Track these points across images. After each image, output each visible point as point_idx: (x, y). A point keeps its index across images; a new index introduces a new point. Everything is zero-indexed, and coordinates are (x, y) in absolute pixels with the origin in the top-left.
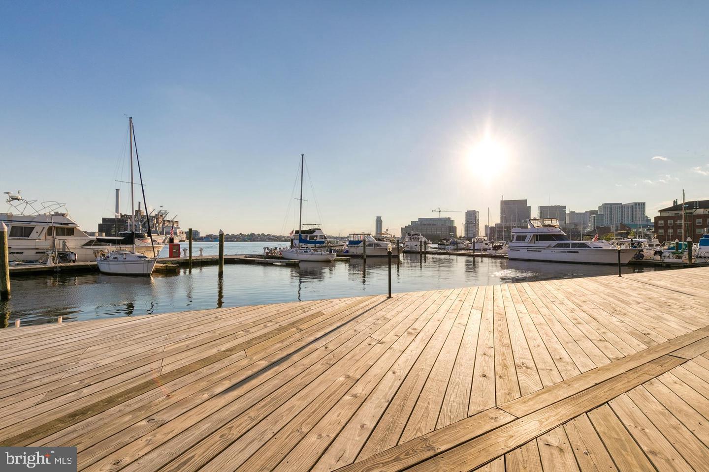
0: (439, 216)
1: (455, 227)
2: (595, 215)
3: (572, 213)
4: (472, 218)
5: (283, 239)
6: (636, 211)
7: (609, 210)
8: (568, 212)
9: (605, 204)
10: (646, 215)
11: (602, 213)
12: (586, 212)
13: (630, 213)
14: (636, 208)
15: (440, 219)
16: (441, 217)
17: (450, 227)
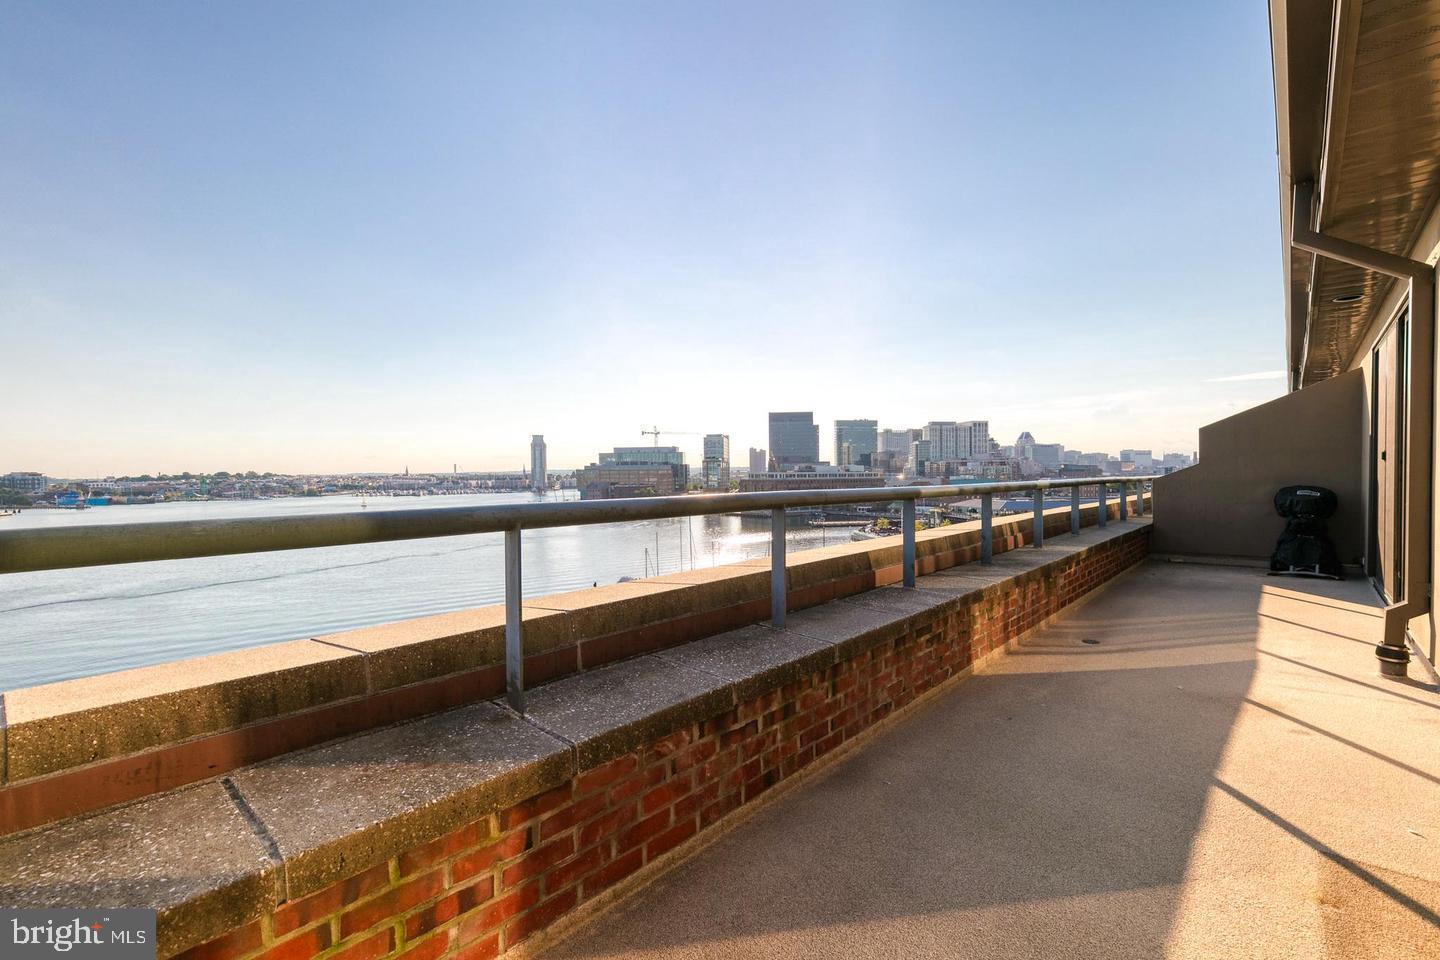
0: (656, 442)
1: (686, 465)
2: (917, 443)
3: (888, 432)
4: (714, 447)
5: (306, 487)
6: (975, 436)
7: (938, 433)
8: (880, 429)
9: (934, 423)
10: (991, 437)
11: (928, 439)
12: (909, 431)
13: (968, 439)
14: (975, 430)
15: (658, 451)
16: (659, 445)
17: (677, 465)
